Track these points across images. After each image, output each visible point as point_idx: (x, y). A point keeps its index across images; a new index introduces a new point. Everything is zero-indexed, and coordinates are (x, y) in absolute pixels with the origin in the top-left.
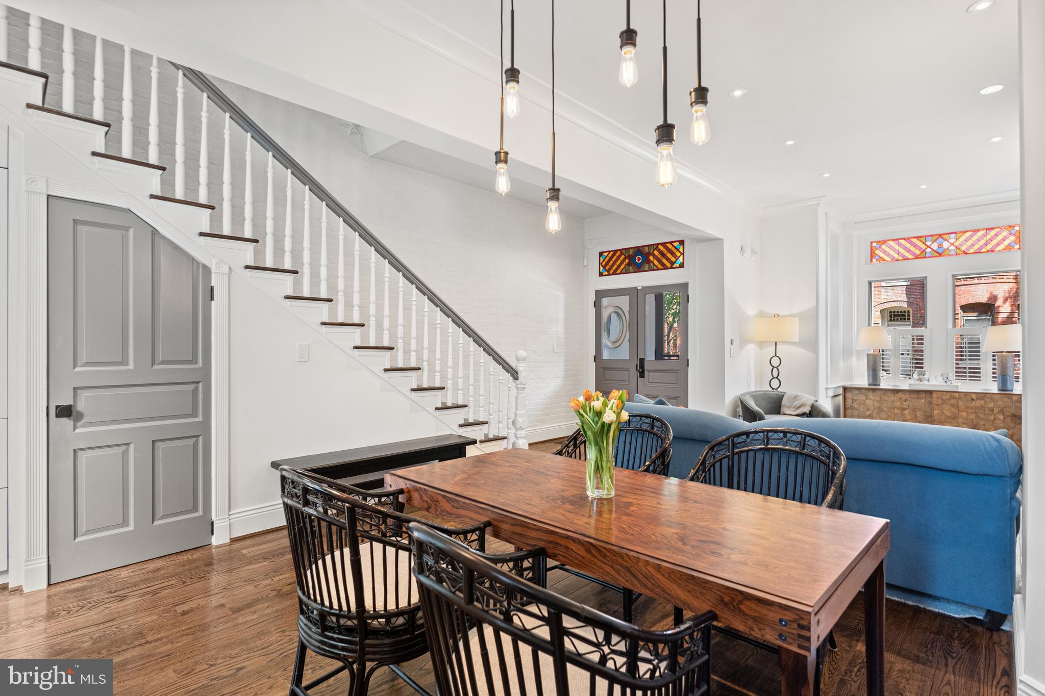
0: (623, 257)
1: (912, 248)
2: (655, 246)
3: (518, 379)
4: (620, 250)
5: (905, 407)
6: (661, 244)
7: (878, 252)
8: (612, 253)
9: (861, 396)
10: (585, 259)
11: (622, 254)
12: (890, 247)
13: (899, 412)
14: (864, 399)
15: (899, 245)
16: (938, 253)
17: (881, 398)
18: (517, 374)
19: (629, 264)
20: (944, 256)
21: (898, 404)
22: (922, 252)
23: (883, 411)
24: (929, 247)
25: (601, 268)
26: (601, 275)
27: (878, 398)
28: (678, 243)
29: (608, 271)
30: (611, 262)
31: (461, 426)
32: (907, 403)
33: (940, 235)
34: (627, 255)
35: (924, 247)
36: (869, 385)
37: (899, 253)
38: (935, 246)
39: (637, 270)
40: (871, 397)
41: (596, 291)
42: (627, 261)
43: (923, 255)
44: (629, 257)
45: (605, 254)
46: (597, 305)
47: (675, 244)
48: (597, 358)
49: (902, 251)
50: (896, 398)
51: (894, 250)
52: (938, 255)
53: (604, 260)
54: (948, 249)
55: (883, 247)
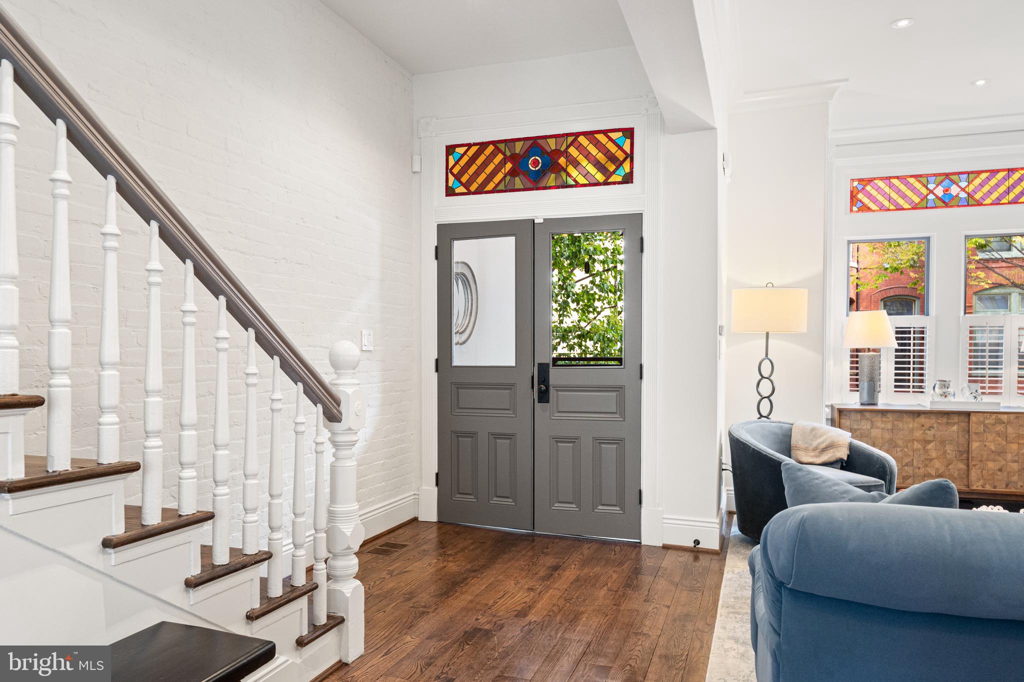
0: (500, 157)
1: (909, 193)
2: (571, 139)
3: (339, 421)
4: (493, 143)
5: (929, 439)
6: (584, 134)
7: (860, 196)
8: (474, 149)
9: (863, 422)
10: (416, 158)
11: (497, 150)
12: (878, 189)
13: (920, 446)
14: (869, 427)
15: (891, 186)
16: (944, 202)
17: (893, 425)
18: (339, 405)
19: (513, 173)
20: (952, 207)
21: (918, 434)
22: (922, 200)
23: (896, 446)
24: (931, 192)
25: (451, 178)
26: (450, 192)
27: (889, 426)
28: (621, 134)
29: (466, 185)
30: (473, 168)
31: (192, 584)
32: (932, 432)
33: (947, 175)
34: (508, 154)
35: (924, 191)
36: (862, 404)
37: (890, 199)
38: (939, 191)
39: (530, 185)
40: (879, 424)
41: (438, 225)
42: (509, 166)
43: (924, 204)
44: (513, 158)
45: (461, 150)
46: (443, 254)
47: (614, 136)
48: (443, 363)
49: (894, 195)
50: (916, 425)
51: (884, 194)
52: (943, 205)
53: (457, 163)
54: (956, 196)
55: (868, 188)
